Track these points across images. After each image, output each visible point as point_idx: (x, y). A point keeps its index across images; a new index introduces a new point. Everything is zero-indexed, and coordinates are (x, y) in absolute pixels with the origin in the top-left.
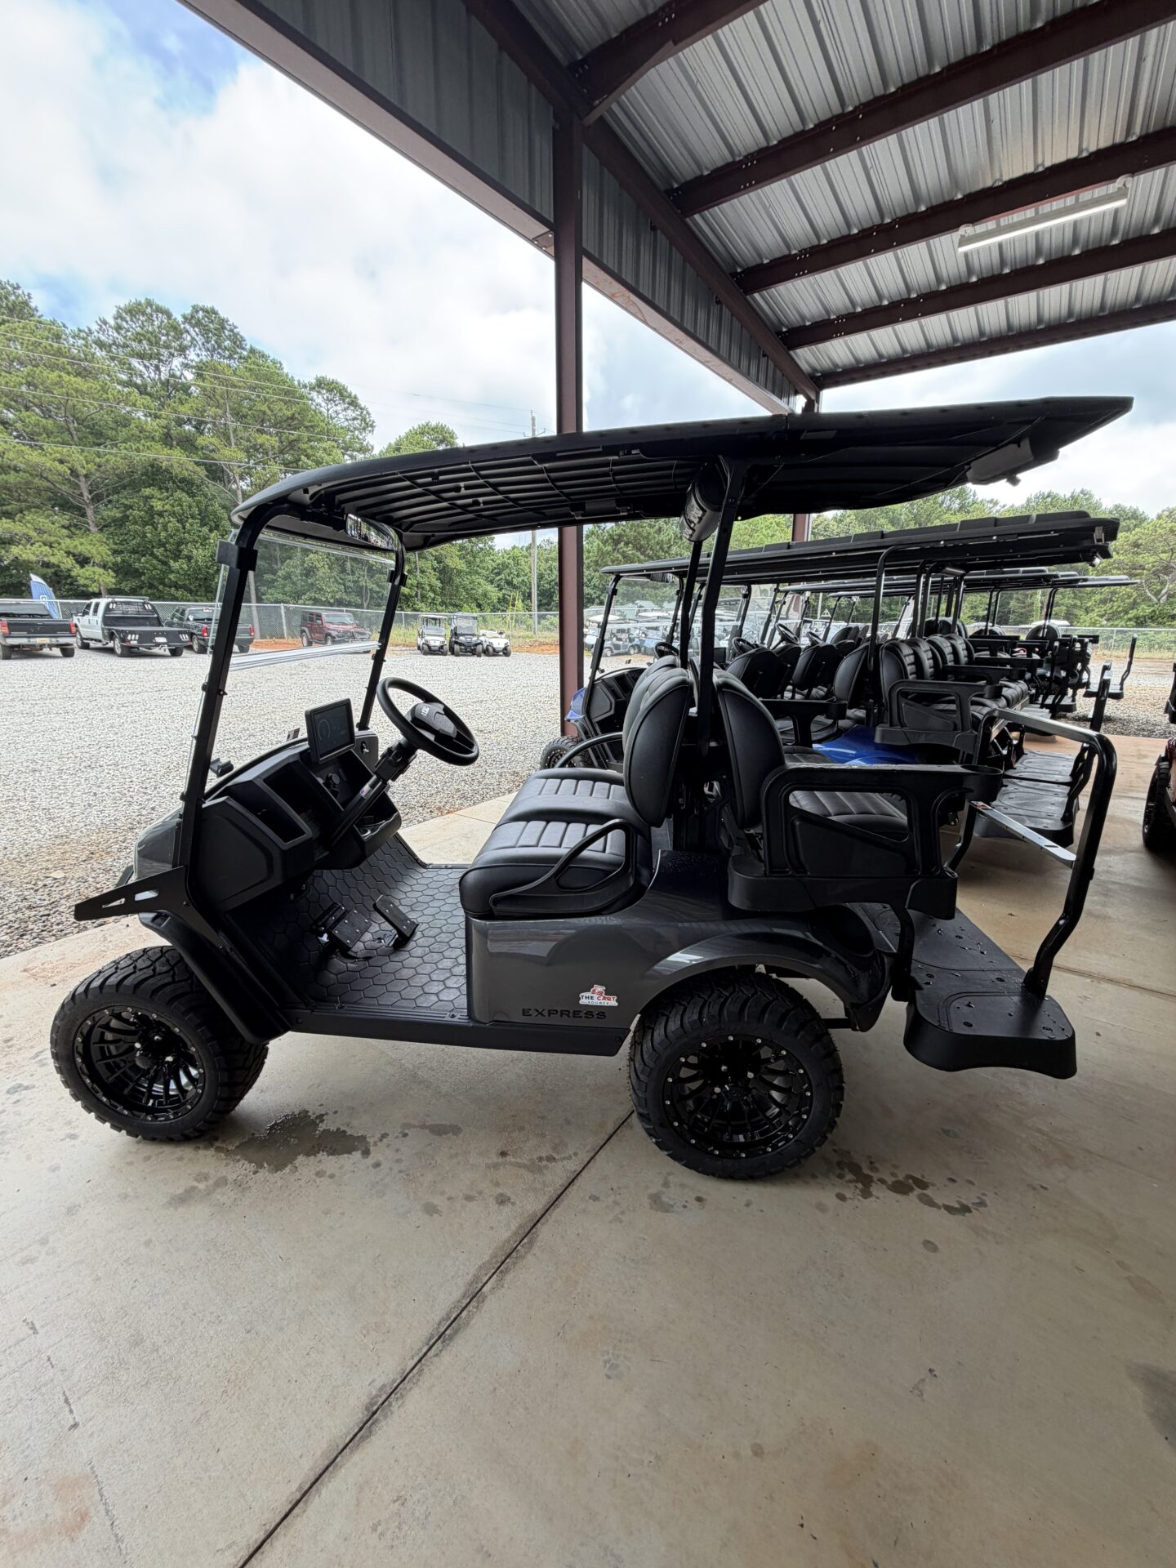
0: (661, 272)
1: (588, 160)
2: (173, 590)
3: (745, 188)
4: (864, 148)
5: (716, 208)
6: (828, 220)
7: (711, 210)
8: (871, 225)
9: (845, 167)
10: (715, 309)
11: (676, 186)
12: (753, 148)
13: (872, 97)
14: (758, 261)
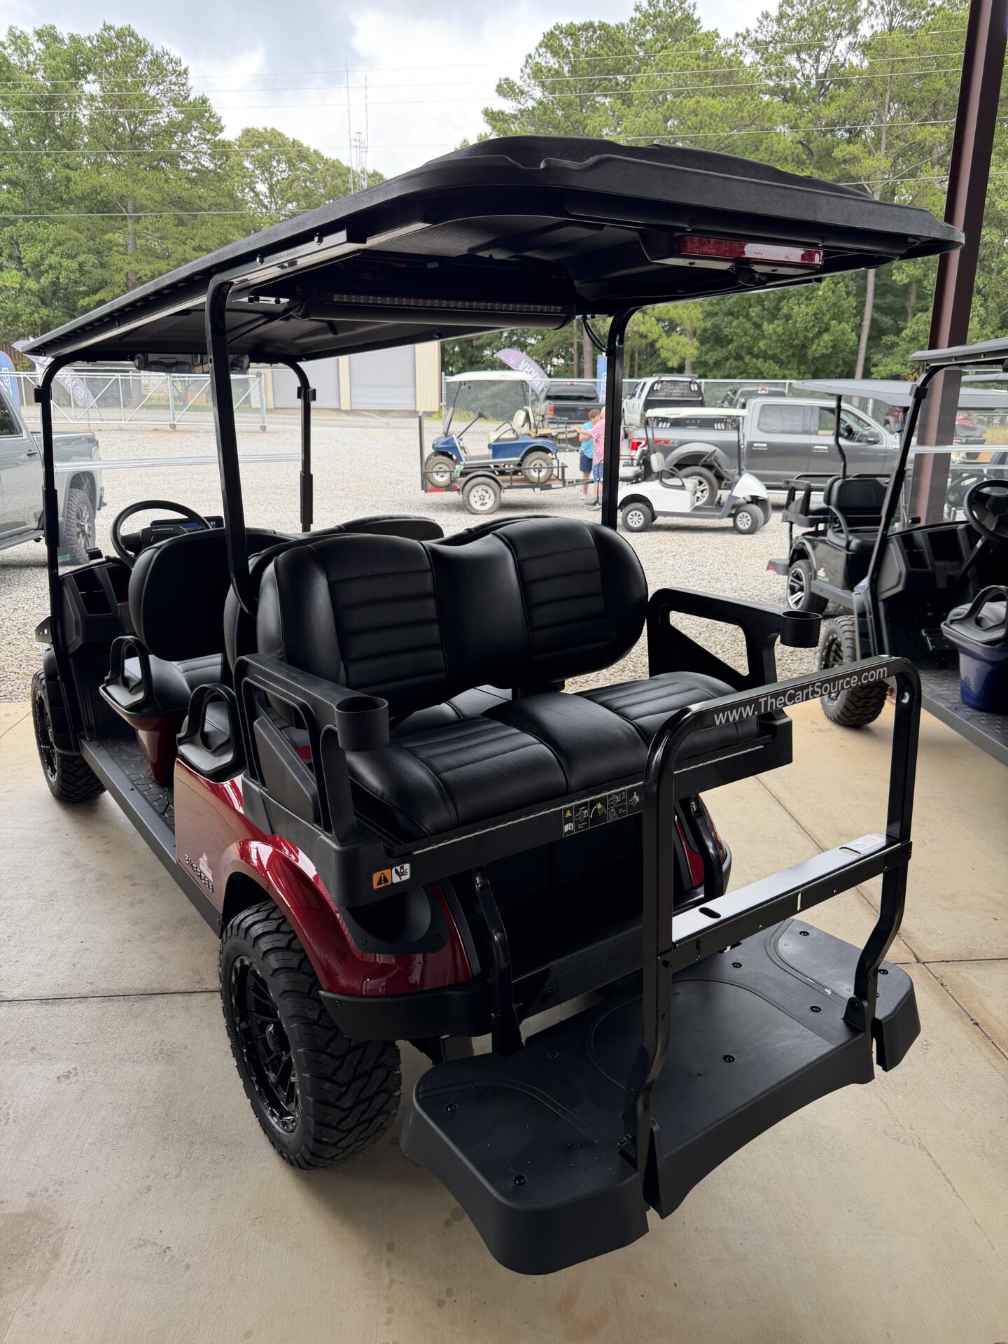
2: (760, 363)
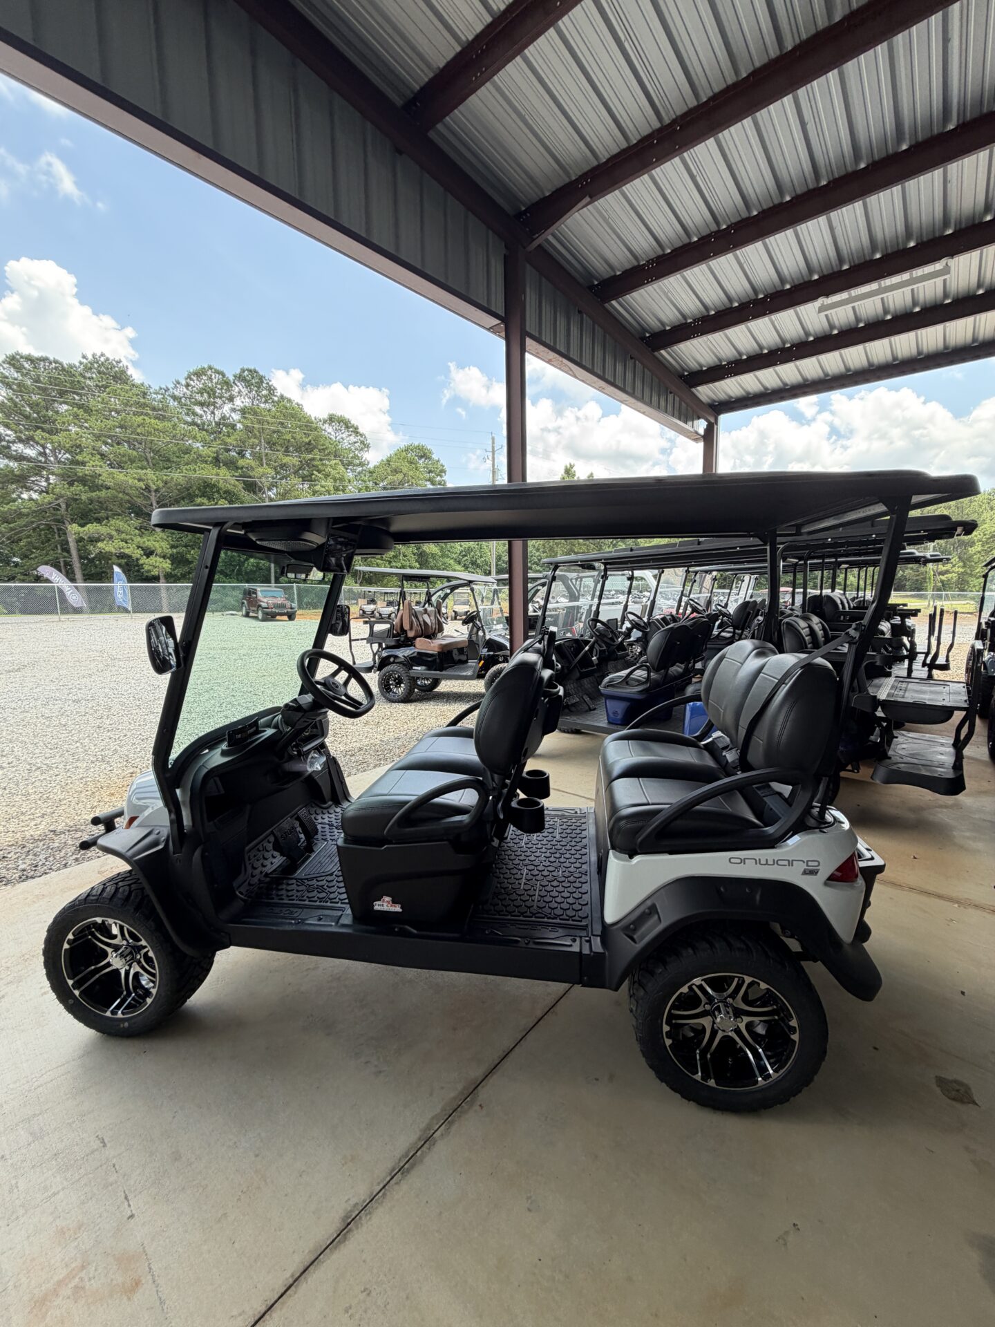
0: (587, 341)
1: (530, 274)
3: (648, 282)
4: (738, 252)
5: (628, 296)
6: (715, 298)
7: (624, 297)
8: (748, 300)
9: (725, 264)
10: (630, 364)
11: (596, 283)
12: (653, 255)
13: (739, 219)
14: (663, 328)
